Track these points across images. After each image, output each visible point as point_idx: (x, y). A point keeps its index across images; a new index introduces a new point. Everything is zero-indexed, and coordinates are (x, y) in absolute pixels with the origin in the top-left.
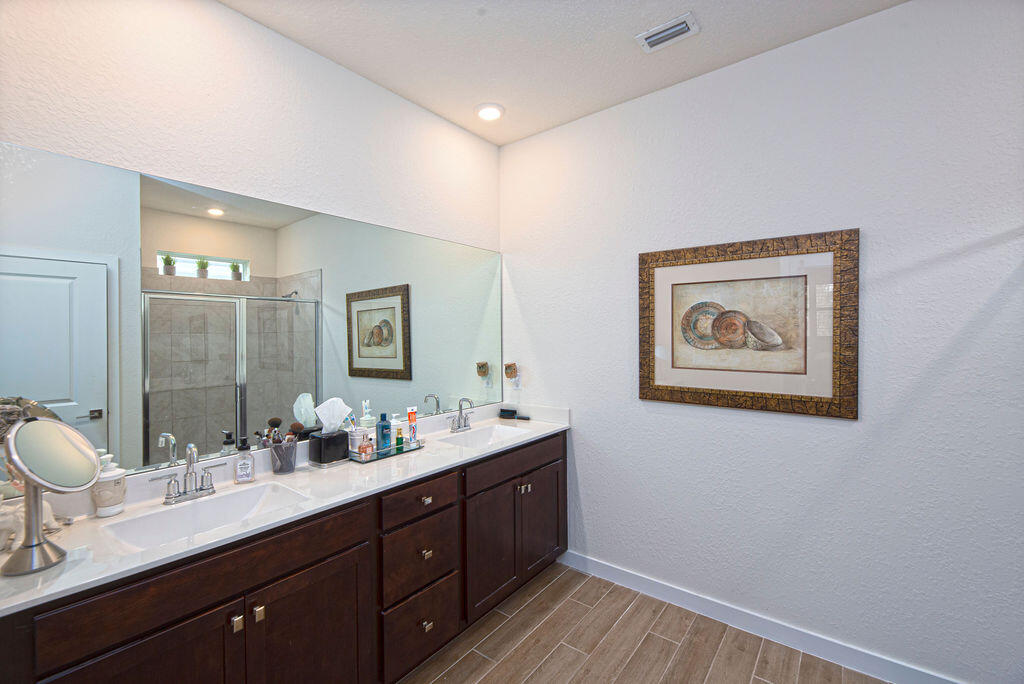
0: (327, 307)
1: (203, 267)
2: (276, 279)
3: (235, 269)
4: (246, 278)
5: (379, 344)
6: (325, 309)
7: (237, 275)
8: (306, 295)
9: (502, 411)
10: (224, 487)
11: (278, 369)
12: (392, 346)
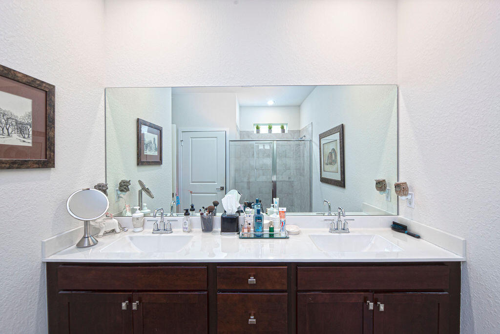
0: (314, 143)
1: (270, 128)
2: (300, 131)
3: (282, 128)
4: (286, 131)
5: (331, 164)
6: (313, 144)
7: (283, 131)
8: (308, 138)
9: (394, 223)
10: (178, 231)
11: (300, 175)
12: (336, 165)
